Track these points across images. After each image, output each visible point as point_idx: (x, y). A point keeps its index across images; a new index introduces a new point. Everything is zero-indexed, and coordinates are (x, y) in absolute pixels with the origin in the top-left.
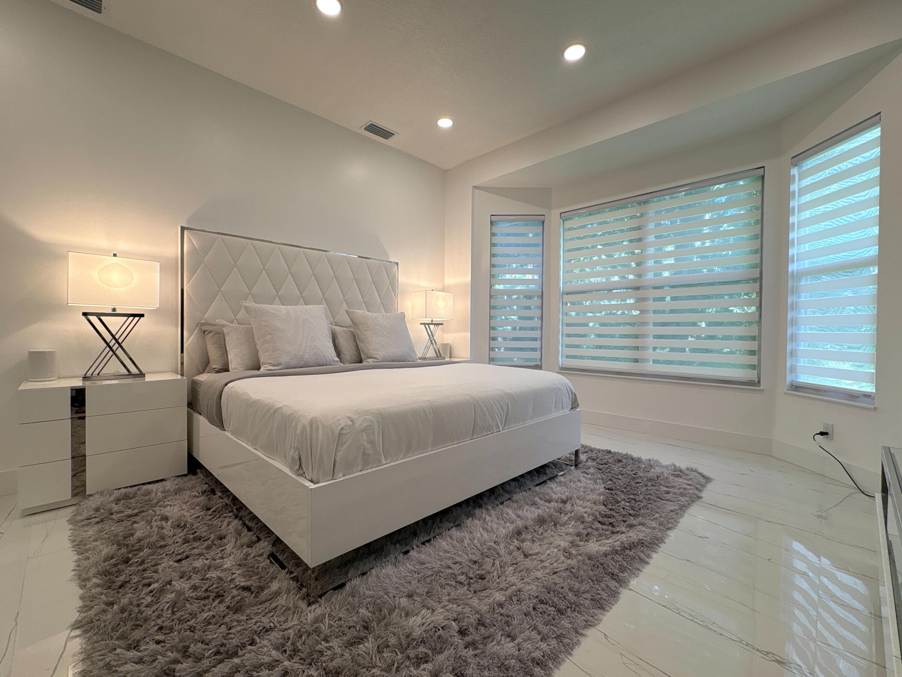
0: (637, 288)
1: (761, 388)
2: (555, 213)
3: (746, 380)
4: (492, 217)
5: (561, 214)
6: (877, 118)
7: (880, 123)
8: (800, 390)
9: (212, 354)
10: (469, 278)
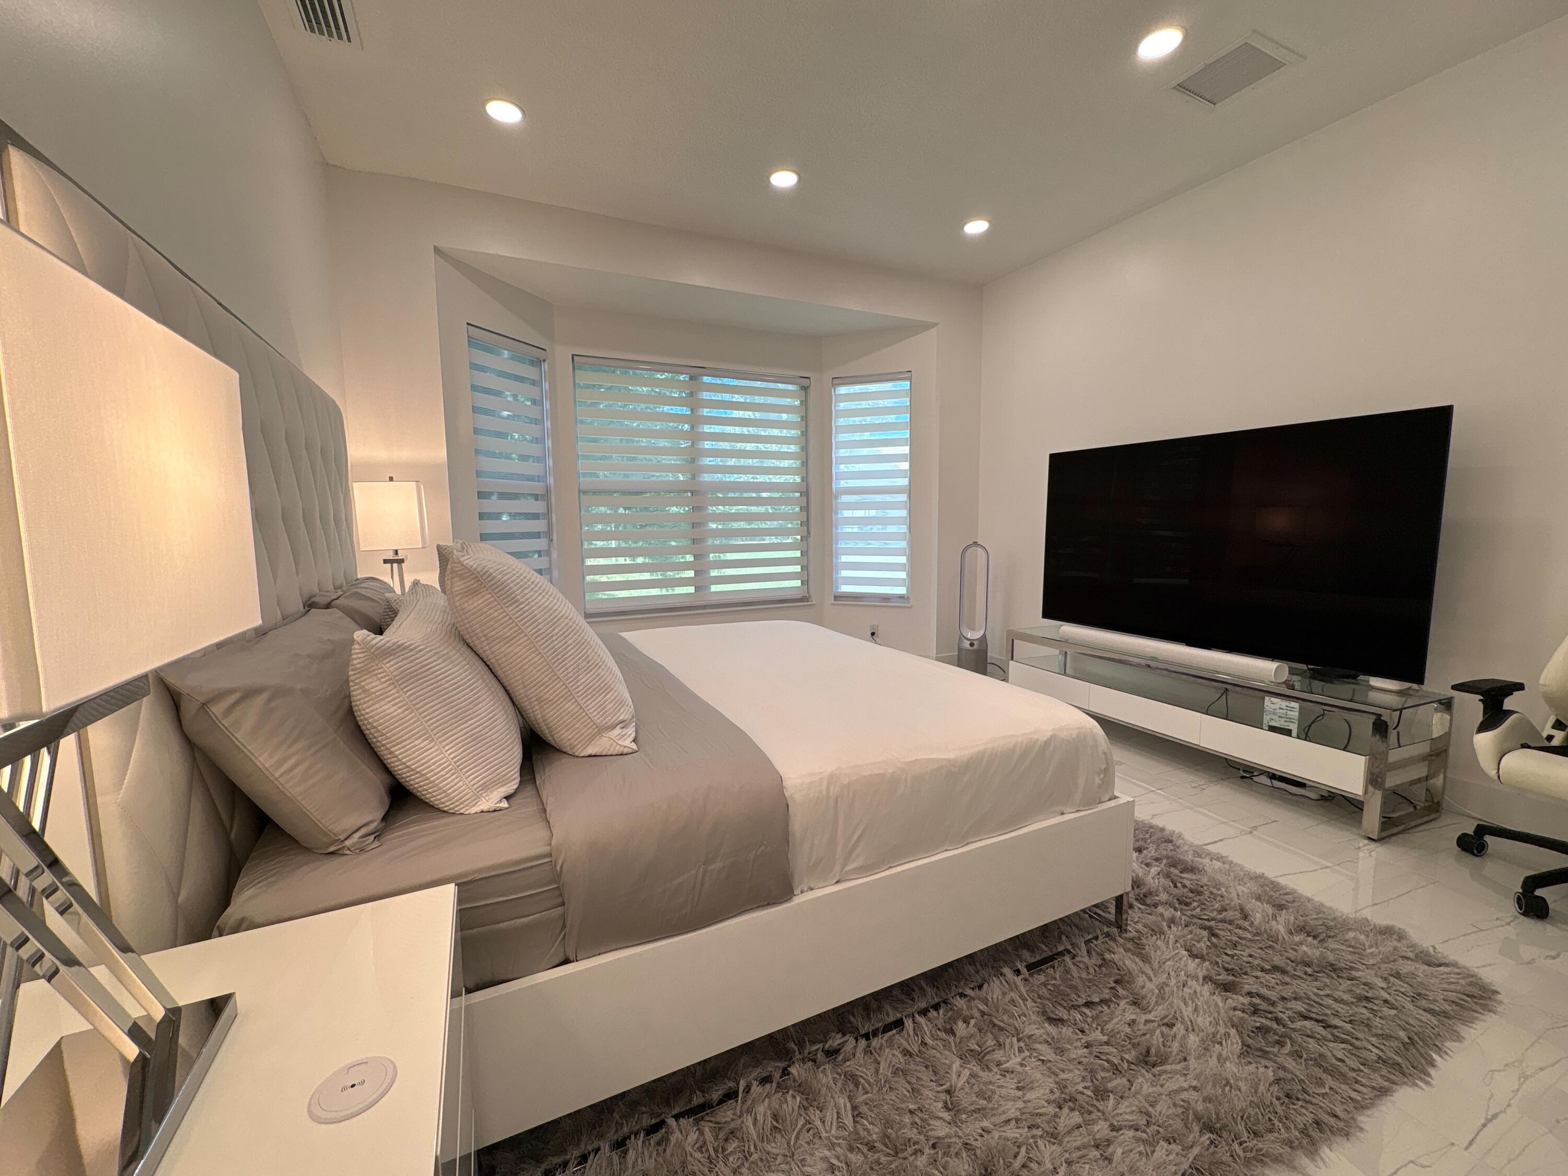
1: (814, 602)
3: (799, 597)
4: (469, 327)
5: (573, 356)
6: (908, 375)
7: (910, 379)
8: (841, 599)
9: (311, 782)
10: (441, 454)
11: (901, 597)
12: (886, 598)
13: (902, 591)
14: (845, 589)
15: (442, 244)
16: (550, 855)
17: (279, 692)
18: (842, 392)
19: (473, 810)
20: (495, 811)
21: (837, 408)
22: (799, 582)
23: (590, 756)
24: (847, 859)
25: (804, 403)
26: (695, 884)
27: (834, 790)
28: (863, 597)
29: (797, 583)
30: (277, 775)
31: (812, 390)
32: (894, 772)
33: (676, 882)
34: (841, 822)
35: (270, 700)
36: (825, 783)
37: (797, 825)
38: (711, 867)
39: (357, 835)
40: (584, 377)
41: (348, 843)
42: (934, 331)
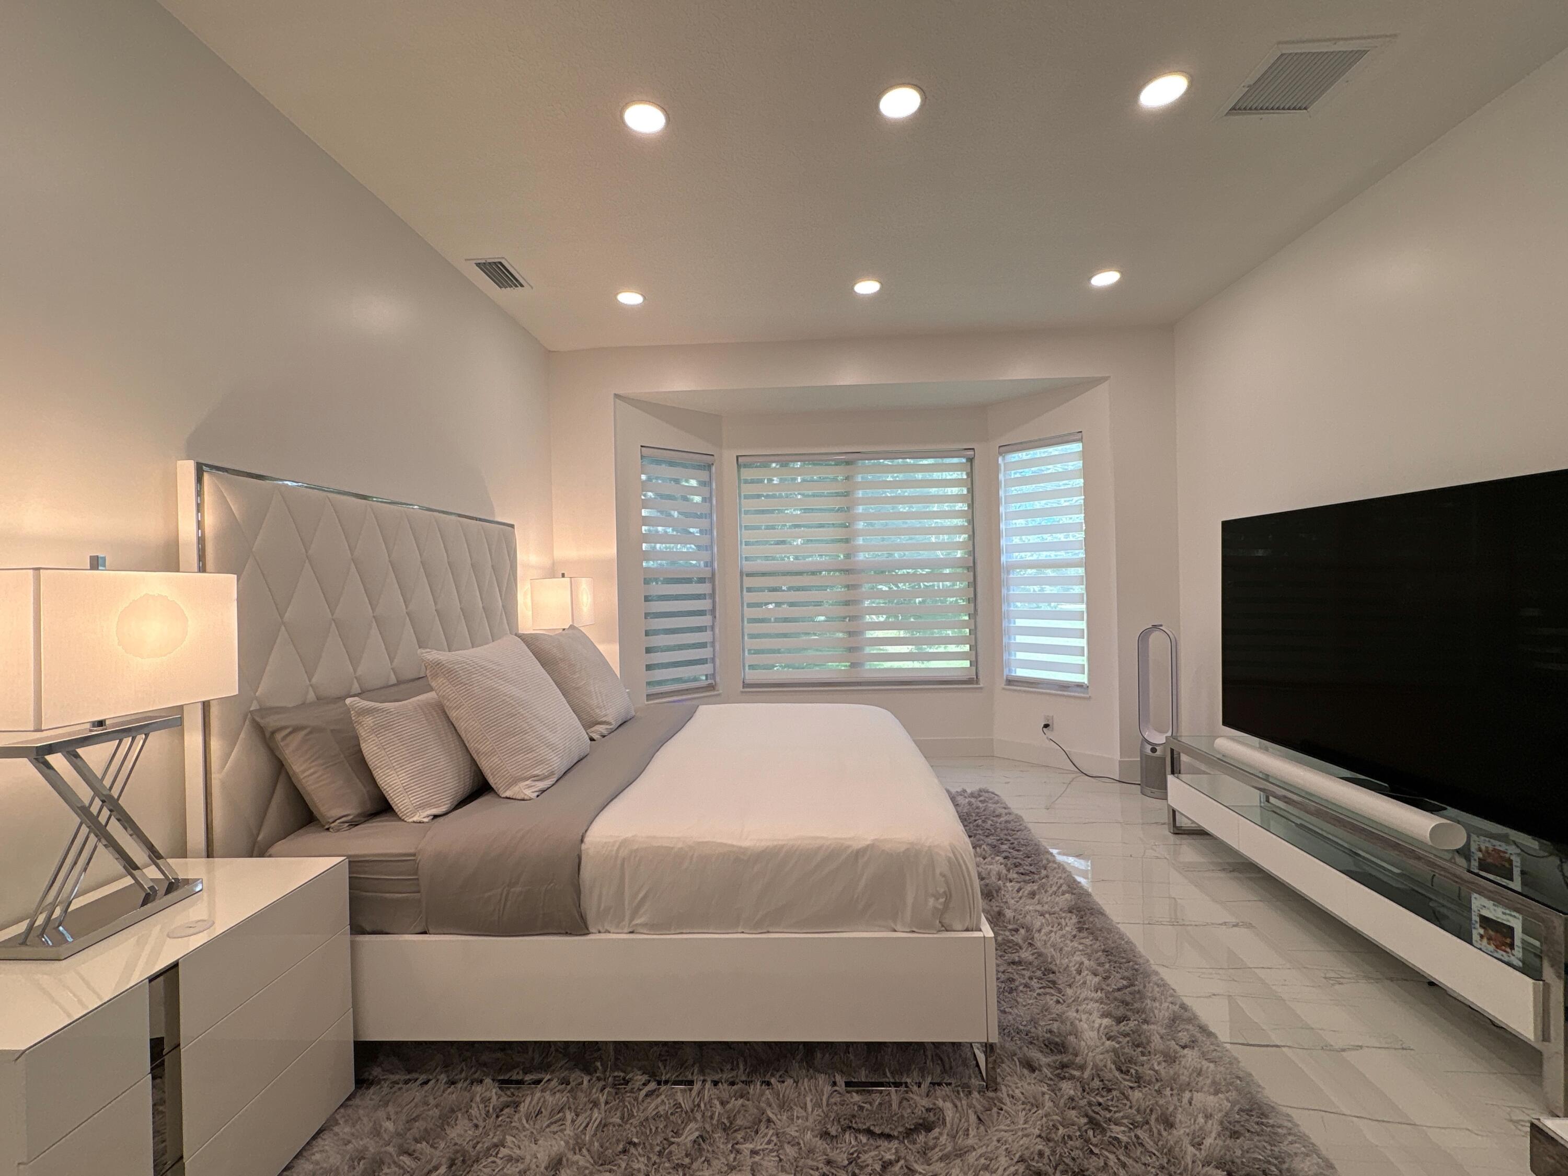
0: (847, 571)
1: (981, 685)
2: (728, 457)
3: (965, 678)
4: (643, 449)
5: (737, 457)
6: (1079, 436)
7: (1081, 440)
8: (1016, 683)
9: (321, 784)
10: (612, 551)
11: (1080, 685)
12: (1064, 686)
13: (1083, 679)
14: (1021, 673)
15: (621, 392)
16: (414, 855)
17: (314, 730)
18: (1013, 460)
19: (411, 820)
20: (420, 822)
21: (1008, 477)
22: (968, 662)
23: (507, 798)
24: (635, 913)
25: (970, 475)
26: (500, 900)
27: (623, 853)
28: (1038, 684)
29: (966, 664)
30: (302, 777)
31: (976, 462)
32: (682, 848)
33: (487, 895)
34: (627, 880)
35: (311, 733)
36: (617, 844)
37: (588, 872)
38: (513, 890)
39: (338, 821)
40: (747, 474)
41: (333, 825)
42: (1105, 385)
